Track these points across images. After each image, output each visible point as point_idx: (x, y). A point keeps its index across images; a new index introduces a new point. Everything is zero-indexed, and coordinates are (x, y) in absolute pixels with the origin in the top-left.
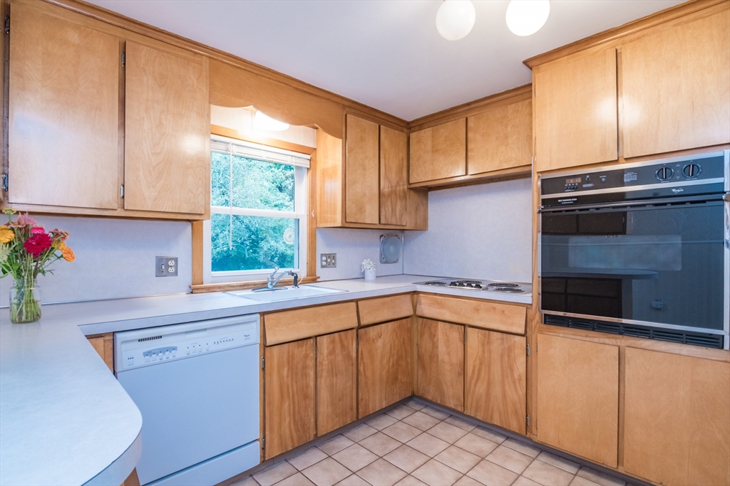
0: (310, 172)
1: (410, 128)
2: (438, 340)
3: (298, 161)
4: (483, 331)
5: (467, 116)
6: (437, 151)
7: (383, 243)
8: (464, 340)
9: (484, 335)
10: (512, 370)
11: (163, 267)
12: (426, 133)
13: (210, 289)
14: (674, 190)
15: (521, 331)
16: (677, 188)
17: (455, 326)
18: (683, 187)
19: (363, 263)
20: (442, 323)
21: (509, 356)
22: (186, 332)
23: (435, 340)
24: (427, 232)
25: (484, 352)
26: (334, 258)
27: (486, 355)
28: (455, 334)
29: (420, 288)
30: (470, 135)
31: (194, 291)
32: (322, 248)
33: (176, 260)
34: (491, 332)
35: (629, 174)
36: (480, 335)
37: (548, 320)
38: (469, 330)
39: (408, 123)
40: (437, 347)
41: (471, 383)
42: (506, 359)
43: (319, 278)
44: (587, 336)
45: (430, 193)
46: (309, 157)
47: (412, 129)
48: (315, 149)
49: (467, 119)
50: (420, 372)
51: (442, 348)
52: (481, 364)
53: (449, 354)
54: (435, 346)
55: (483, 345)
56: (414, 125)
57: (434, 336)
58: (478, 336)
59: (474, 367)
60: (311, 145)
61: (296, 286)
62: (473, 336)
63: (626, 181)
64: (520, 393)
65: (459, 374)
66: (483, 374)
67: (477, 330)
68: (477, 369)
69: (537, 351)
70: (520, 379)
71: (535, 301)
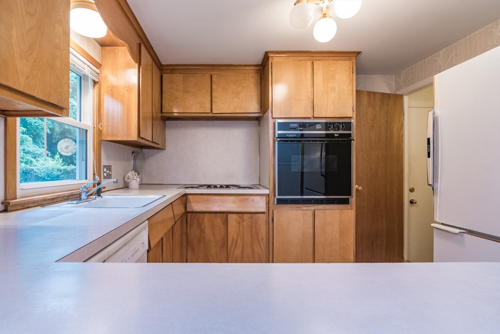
0: (97, 86)
1: (162, 70)
2: (205, 227)
3: (92, 72)
4: (239, 215)
5: (212, 73)
6: (187, 92)
7: (135, 159)
8: (226, 222)
9: (240, 217)
10: (257, 235)
12: (178, 78)
13: (25, 206)
15: (263, 209)
16: (336, 134)
17: (218, 215)
18: (339, 134)
19: (129, 174)
20: (208, 214)
21: (256, 227)
23: (203, 227)
25: (239, 228)
26: (110, 170)
27: (241, 229)
28: (219, 221)
29: (189, 191)
30: (214, 88)
31: (9, 208)
32: (104, 162)
34: (244, 215)
35: (318, 125)
36: (236, 217)
37: (280, 202)
38: (229, 215)
39: (162, 65)
40: (204, 232)
41: (231, 249)
42: (254, 229)
43: (104, 188)
44: (297, 208)
45: (167, 122)
46: (98, 71)
47: (164, 71)
48: (101, 65)
49: (211, 76)
50: (189, 254)
51: (208, 231)
52: (238, 236)
53: (214, 235)
54: (202, 231)
55: (239, 223)
56: (166, 68)
57: (202, 224)
58: (236, 219)
59: (233, 239)
60: (98, 59)
61: (99, 195)
62: (232, 219)
63: (317, 128)
64: (263, 247)
65: (222, 246)
66: (239, 242)
67: (235, 214)
68: (234, 240)
69: (273, 221)
70: (263, 239)
71: (271, 192)
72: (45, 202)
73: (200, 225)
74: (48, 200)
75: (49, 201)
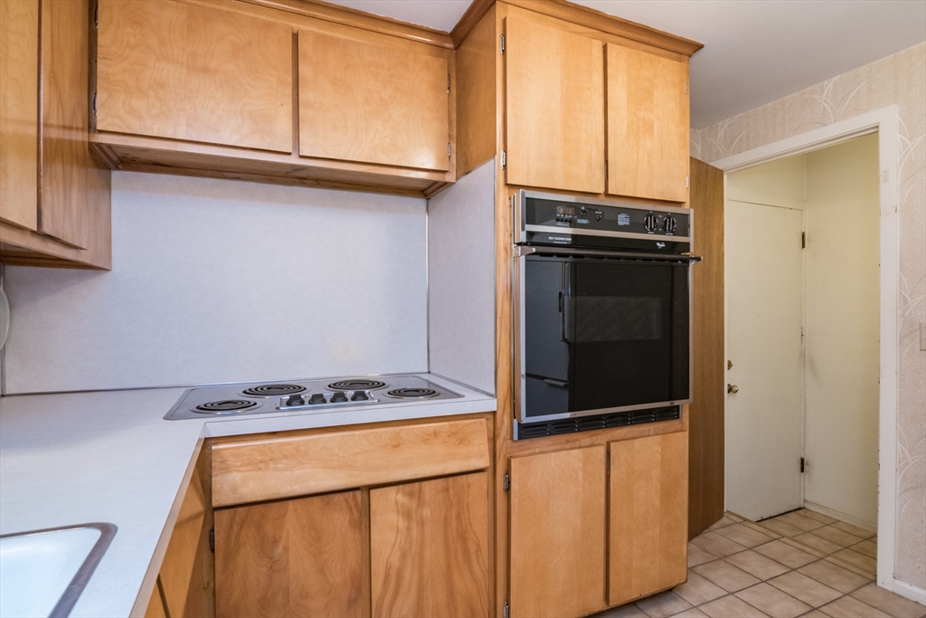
2: (286, 549)
4: (408, 487)
8: (364, 519)
9: (411, 495)
10: (464, 541)
14: (658, 244)
15: (484, 463)
16: (661, 242)
17: (337, 497)
18: (666, 242)
20: (298, 502)
21: (459, 516)
23: (279, 550)
25: (409, 528)
27: (415, 531)
28: (338, 519)
34: (425, 483)
36: (399, 498)
38: (375, 494)
40: (285, 568)
42: (454, 524)
44: (568, 442)
51: (299, 563)
52: (403, 557)
53: (321, 570)
54: (277, 567)
55: (408, 515)
57: (275, 542)
58: (397, 502)
59: (388, 569)
62: (386, 507)
63: (620, 223)
64: (479, 574)
65: (352, 603)
66: (407, 574)
67: (396, 487)
68: (393, 573)
69: (508, 490)
70: (478, 549)
71: (501, 404)
73: (266, 546)
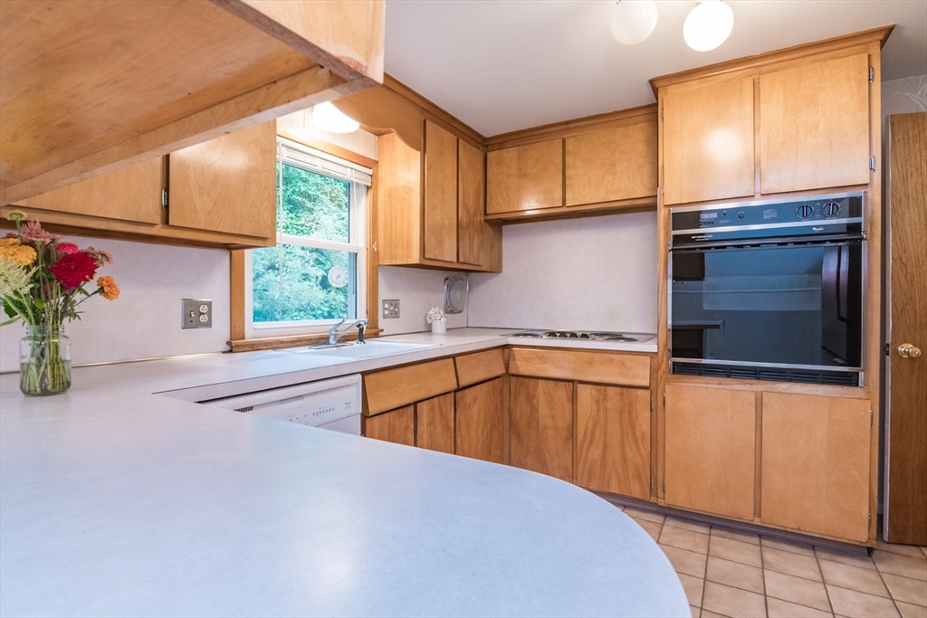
0: (371, 192)
1: (487, 146)
2: (538, 401)
3: (359, 176)
4: (598, 387)
5: (565, 136)
6: (525, 175)
7: (449, 288)
8: (573, 398)
9: (599, 392)
10: (633, 428)
11: (194, 316)
12: (510, 154)
13: (255, 347)
14: (814, 229)
15: (646, 383)
16: (817, 227)
17: (561, 383)
18: (824, 226)
19: (431, 312)
20: (544, 381)
21: (630, 413)
22: (282, 401)
23: (535, 401)
24: (501, 275)
25: (598, 411)
26: (396, 306)
27: (602, 413)
28: (562, 393)
29: (512, 341)
30: (568, 159)
31: (234, 349)
32: (384, 293)
33: (209, 304)
34: (608, 388)
35: (769, 211)
36: (593, 392)
37: (678, 369)
38: (580, 387)
39: (485, 139)
40: (537, 411)
41: (582, 448)
42: (626, 416)
43: (382, 331)
44: (720, 384)
45: (504, 227)
46: (370, 172)
47: (490, 147)
48: (377, 162)
49: (564, 141)
50: (514, 442)
51: (543, 411)
52: (595, 425)
53: (553, 417)
54: (534, 409)
55: (598, 403)
56: (492, 142)
57: (534, 397)
58: (591, 394)
59: (586, 429)
60: (372, 156)
61: (361, 341)
62: (585, 394)
63: (765, 217)
64: (644, 453)
65: (567, 440)
66: (597, 436)
67: (590, 386)
68: (589, 431)
69: (664, 404)
70: (643, 437)
71: (661, 349)
72: (282, 345)
73: (531, 398)
74: (287, 342)
75: (289, 344)
